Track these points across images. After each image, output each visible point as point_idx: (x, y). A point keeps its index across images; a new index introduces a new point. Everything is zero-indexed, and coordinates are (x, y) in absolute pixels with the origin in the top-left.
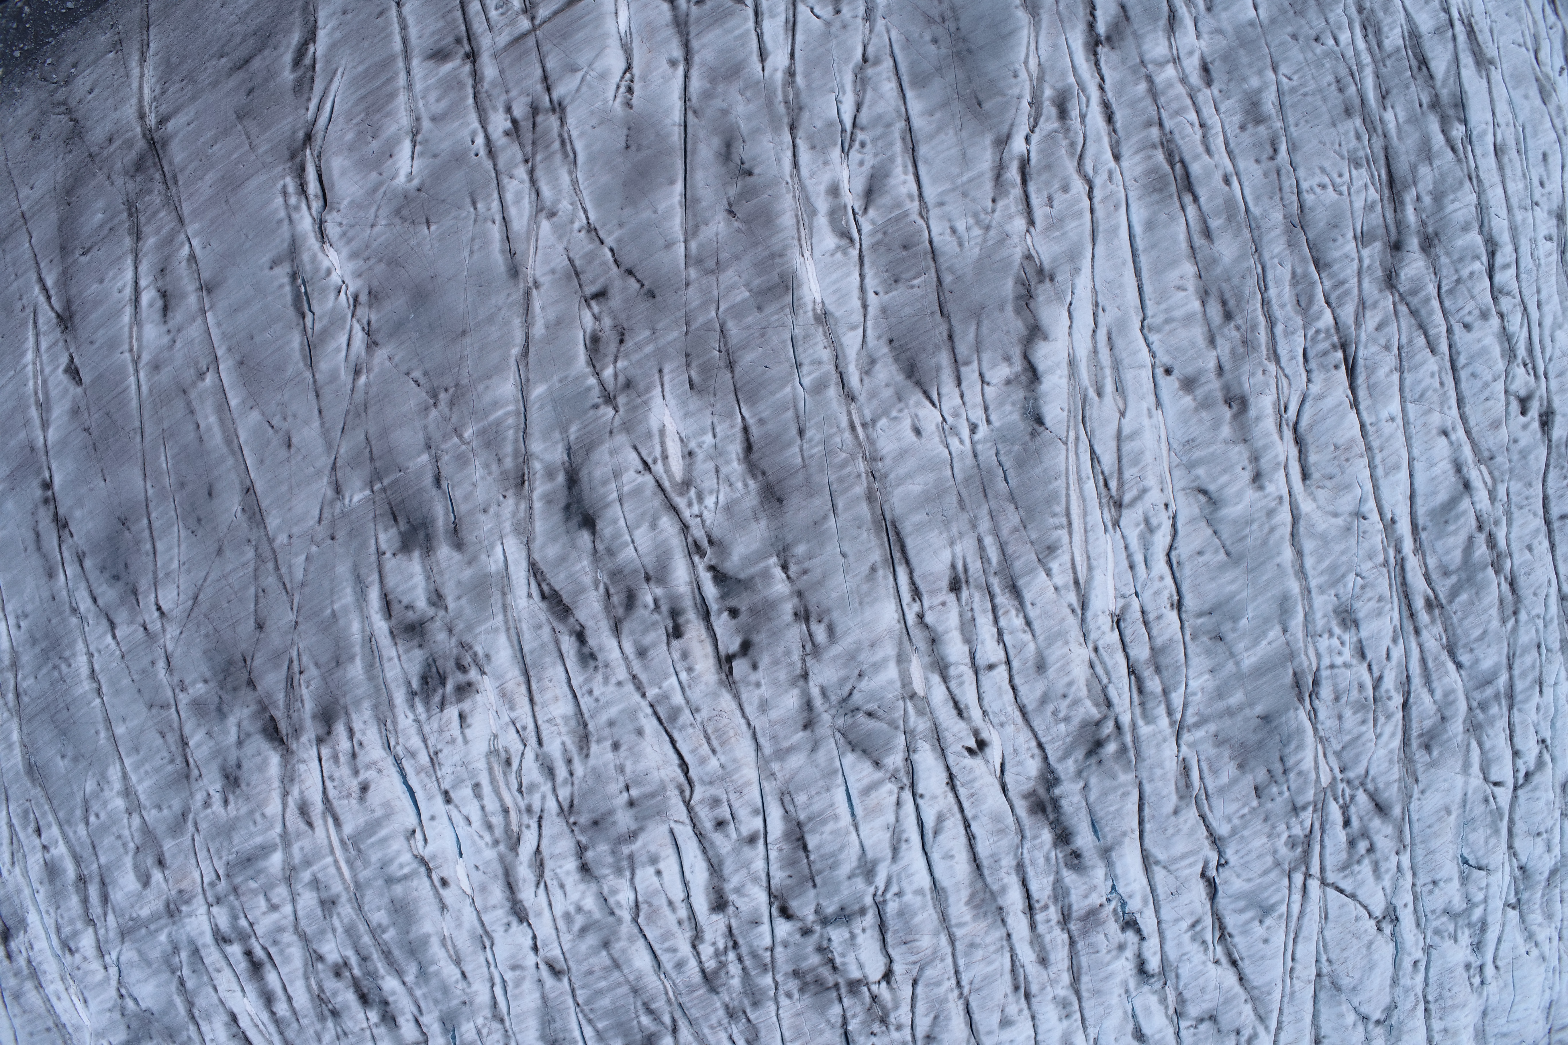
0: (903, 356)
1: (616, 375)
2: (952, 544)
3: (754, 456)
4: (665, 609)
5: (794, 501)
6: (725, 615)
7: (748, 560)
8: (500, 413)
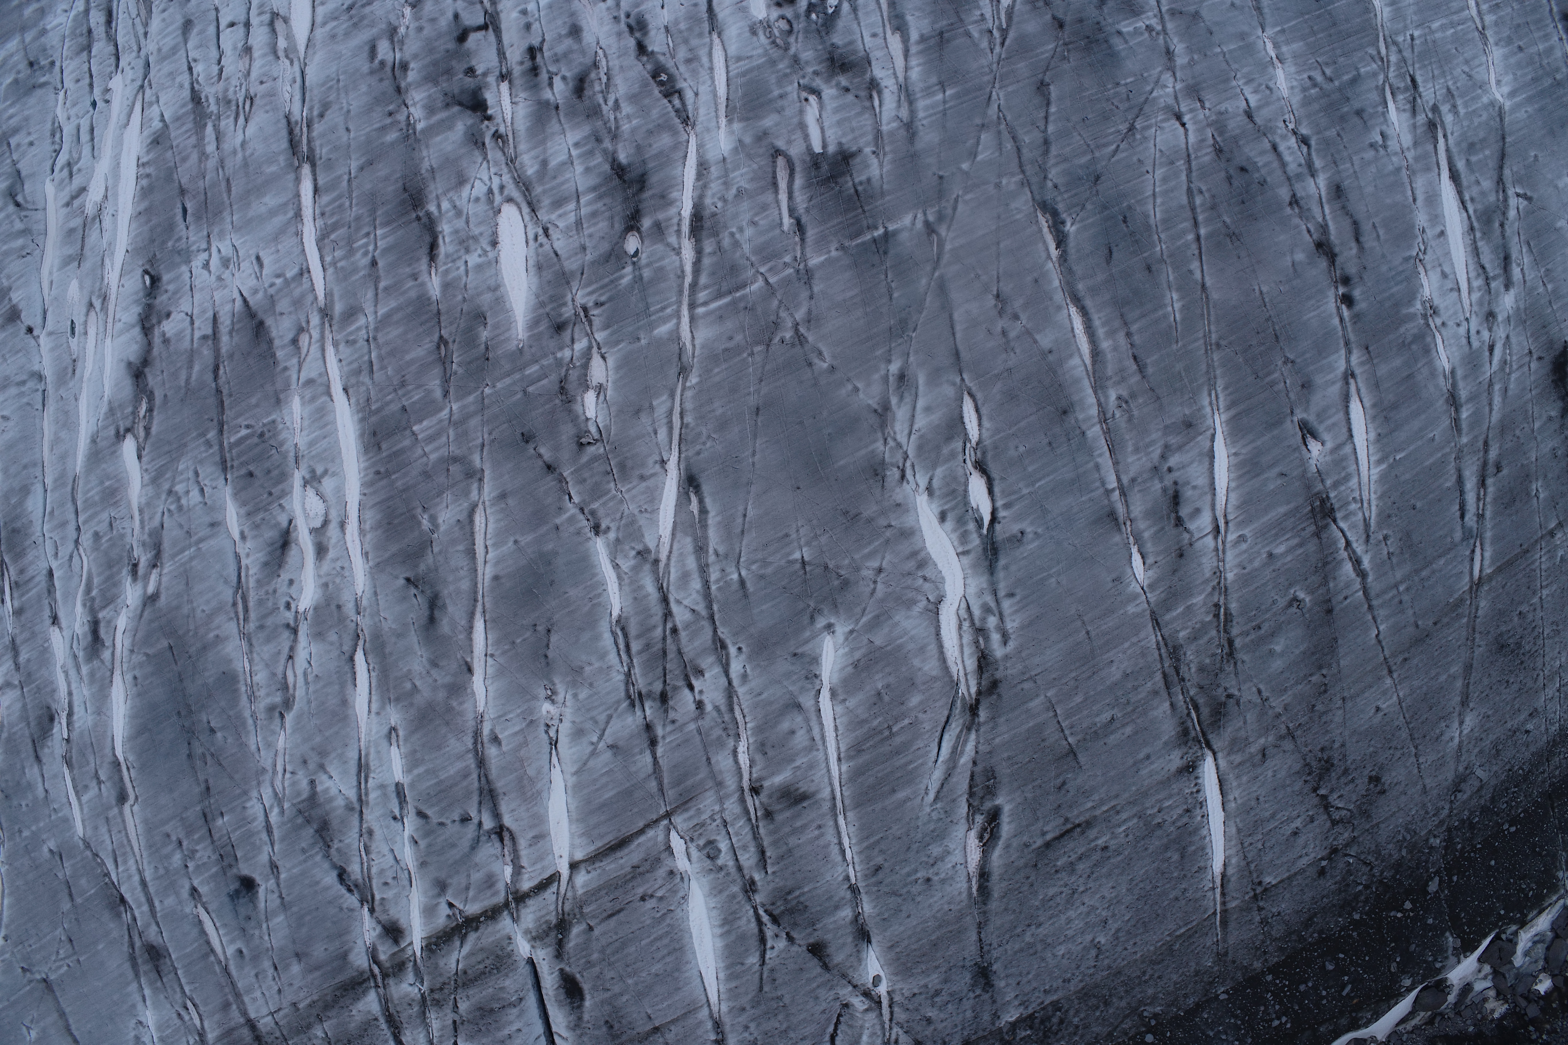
0: (264, 346)
1: (573, 341)
2: (243, 144)
3: (428, 239)
4: (544, 76)
5: (391, 189)
6: (479, 71)
7: (446, 125)
8: (714, 305)
